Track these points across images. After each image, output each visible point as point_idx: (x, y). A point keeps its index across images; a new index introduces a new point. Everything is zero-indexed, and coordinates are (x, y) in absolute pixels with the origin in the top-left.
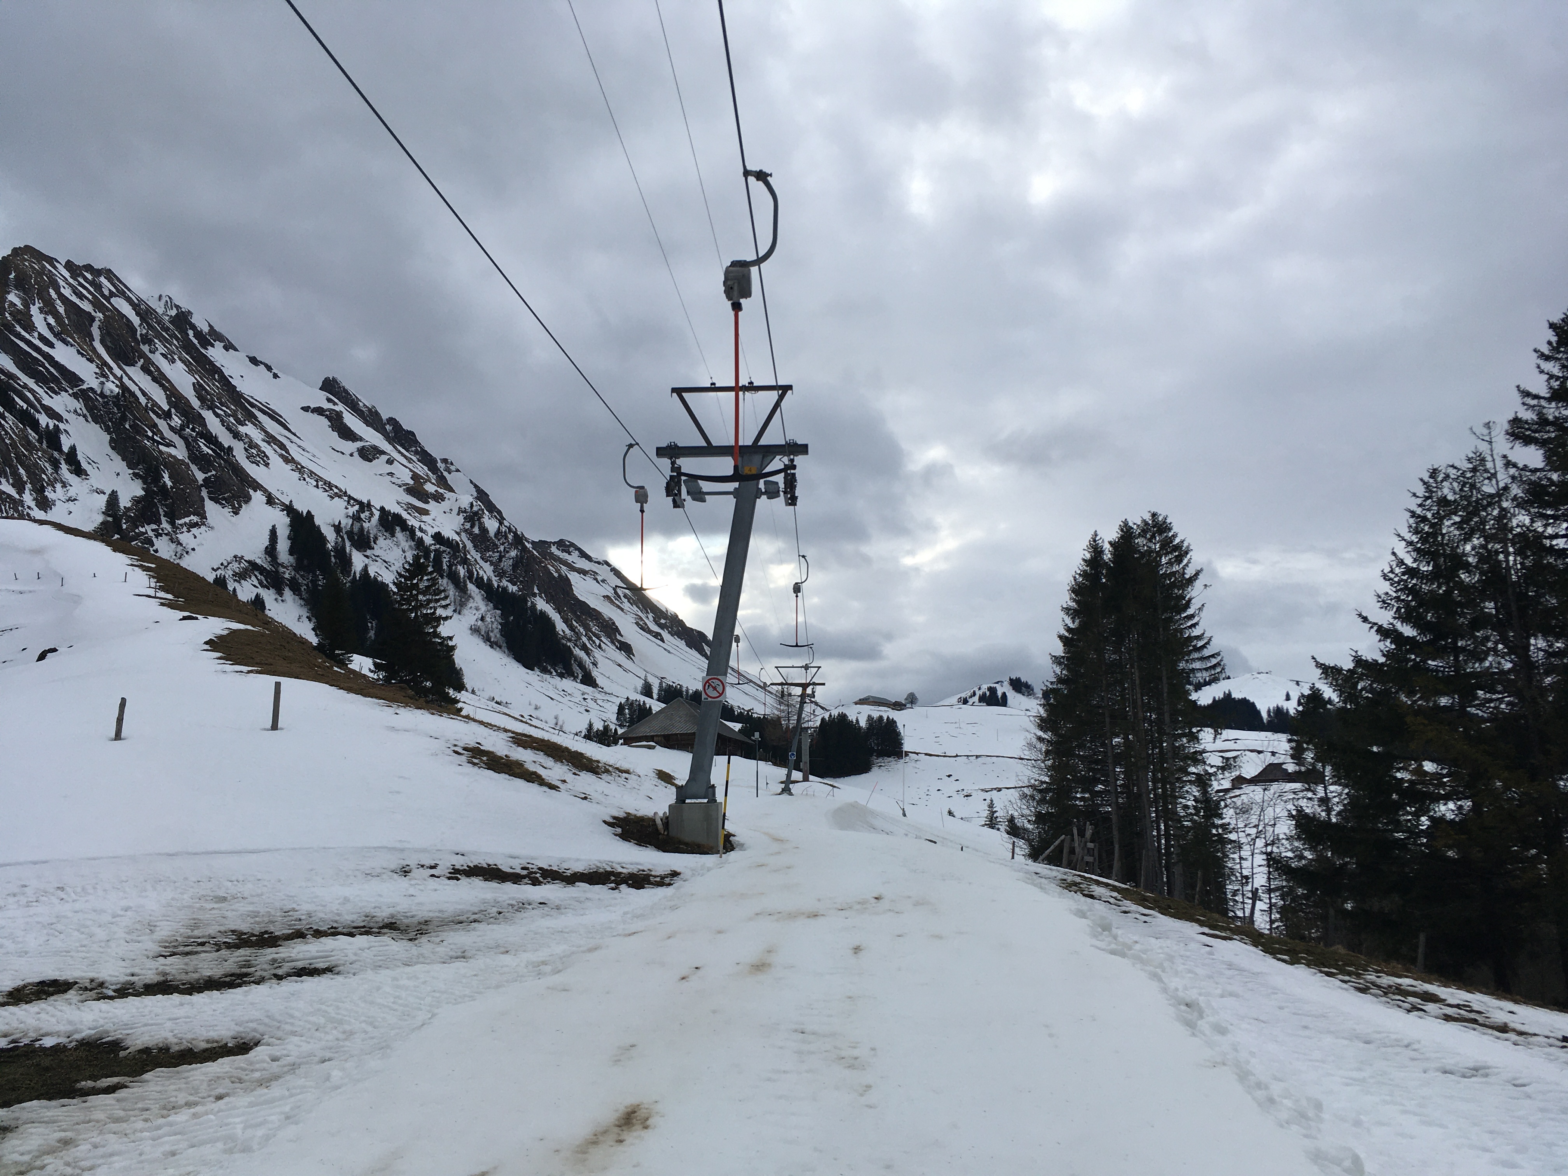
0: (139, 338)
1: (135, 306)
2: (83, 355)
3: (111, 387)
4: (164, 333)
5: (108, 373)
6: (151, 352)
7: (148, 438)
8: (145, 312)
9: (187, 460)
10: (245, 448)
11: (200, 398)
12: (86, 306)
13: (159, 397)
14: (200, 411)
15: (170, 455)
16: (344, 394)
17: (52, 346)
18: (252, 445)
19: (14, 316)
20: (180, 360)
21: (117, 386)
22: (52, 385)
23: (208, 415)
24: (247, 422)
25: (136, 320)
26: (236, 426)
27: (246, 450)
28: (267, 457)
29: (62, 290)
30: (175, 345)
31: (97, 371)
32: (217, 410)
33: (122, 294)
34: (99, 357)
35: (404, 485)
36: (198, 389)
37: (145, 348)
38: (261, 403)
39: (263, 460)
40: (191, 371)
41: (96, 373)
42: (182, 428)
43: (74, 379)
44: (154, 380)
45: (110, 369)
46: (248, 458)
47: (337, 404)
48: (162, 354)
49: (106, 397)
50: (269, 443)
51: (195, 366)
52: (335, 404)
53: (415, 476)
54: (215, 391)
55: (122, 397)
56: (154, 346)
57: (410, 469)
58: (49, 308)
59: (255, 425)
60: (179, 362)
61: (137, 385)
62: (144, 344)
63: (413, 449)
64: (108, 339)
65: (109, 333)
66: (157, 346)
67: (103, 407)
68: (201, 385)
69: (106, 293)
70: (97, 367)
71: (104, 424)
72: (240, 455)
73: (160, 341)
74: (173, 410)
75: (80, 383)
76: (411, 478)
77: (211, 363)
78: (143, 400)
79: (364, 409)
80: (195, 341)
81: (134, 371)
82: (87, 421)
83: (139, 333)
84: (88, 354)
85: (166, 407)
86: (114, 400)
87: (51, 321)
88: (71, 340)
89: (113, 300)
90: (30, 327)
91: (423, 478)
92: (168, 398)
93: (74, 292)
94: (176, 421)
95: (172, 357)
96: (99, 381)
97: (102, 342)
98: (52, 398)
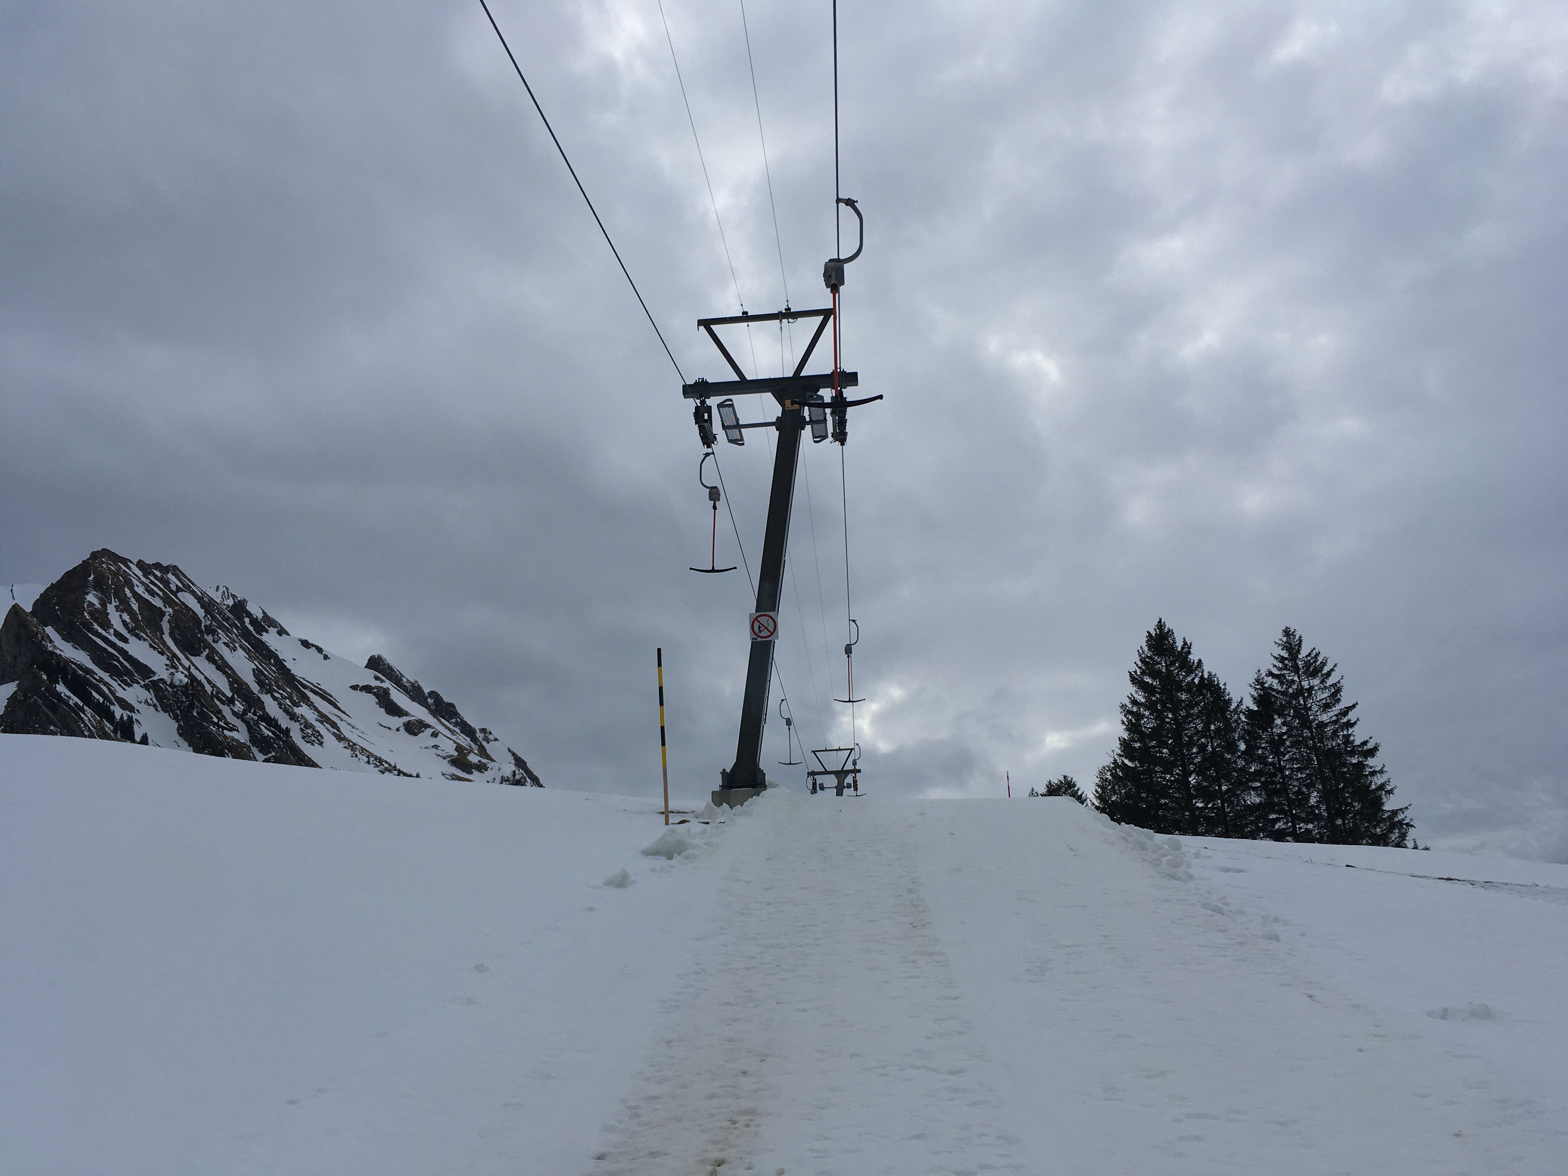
0: (204, 629)
1: (200, 599)
2: (154, 648)
3: (181, 678)
4: (225, 623)
5: (178, 664)
6: (214, 641)
7: (214, 724)
8: (208, 605)
9: (248, 744)
10: (301, 728)
11: (260, 683)
12: (158, 603)
13: (223, 684)
14: (260, 695)
15: (233, 739)
16: (388, 671)
17: (125, 640)
18: (308, 725)
19: (92, 616)
20: (241, 647)
21: (186, 676)
22: (126, 678)
23: (266, 699)
24: (301, 703)
25: (201, 613)
26: (292, 708)
27: (302, 730)
28: (322, 736)
29: (136, 589)
30: (235, 634)
31: (168, 662)
32: (274, 693)
33: (188, 588)
34: (169, 649)
35: (449, 756)
36: (257, 673)
37: (209, 638)
38: (312, 684)
39: (318, 739)
40: (250, 658)
41: (167, 665)
42: (245, 712)
43: (145, 671)
44: (218, 668)
45: (179, 659)
46: (303, 738)
47: (385, 682)
48: (224, 643)
49: (176, 686)
50: (321, 722)
51: (253, 652)
52: (382, 681)
53: (459, 748)
54: (272, 676)
55: (190, 686)
56: (218, 635)
57: (454, 741)
58: (124, 607)
59: (309, 706)
60: (239, 650)
61: (203, 674)
62: (208, 635)
63: (454, 720)
64: (177, 632)
65: (177, 626)
66: (220, 635)
67: (172, 696)
68: (260, 671)
69: (174, 588)
70: (168, 659)
71: (173, 712)
72: (296, 736)
73: (223, 631)
74: (236, 696)
75: (152, 675)
76: (455, 750)
77: (267, 648)
78: (208, 689)
79: (408, 685)
80: (251, 628)
81: (200, 661)
82: (157, 710)
83: (203, 625)
84: (160, 648)
85: (229, 694)
86: (183, 689)
87: (126, 617)
88: (144, 635)
89: (179, 595)
90: (106, 624)
91: (467, 750)
92: (231, 684)
93: (147, 590)
94: (239, 707)
95: (234, 645)
96: (169, 672)
97: (171, 635)
98: (125, 690)
